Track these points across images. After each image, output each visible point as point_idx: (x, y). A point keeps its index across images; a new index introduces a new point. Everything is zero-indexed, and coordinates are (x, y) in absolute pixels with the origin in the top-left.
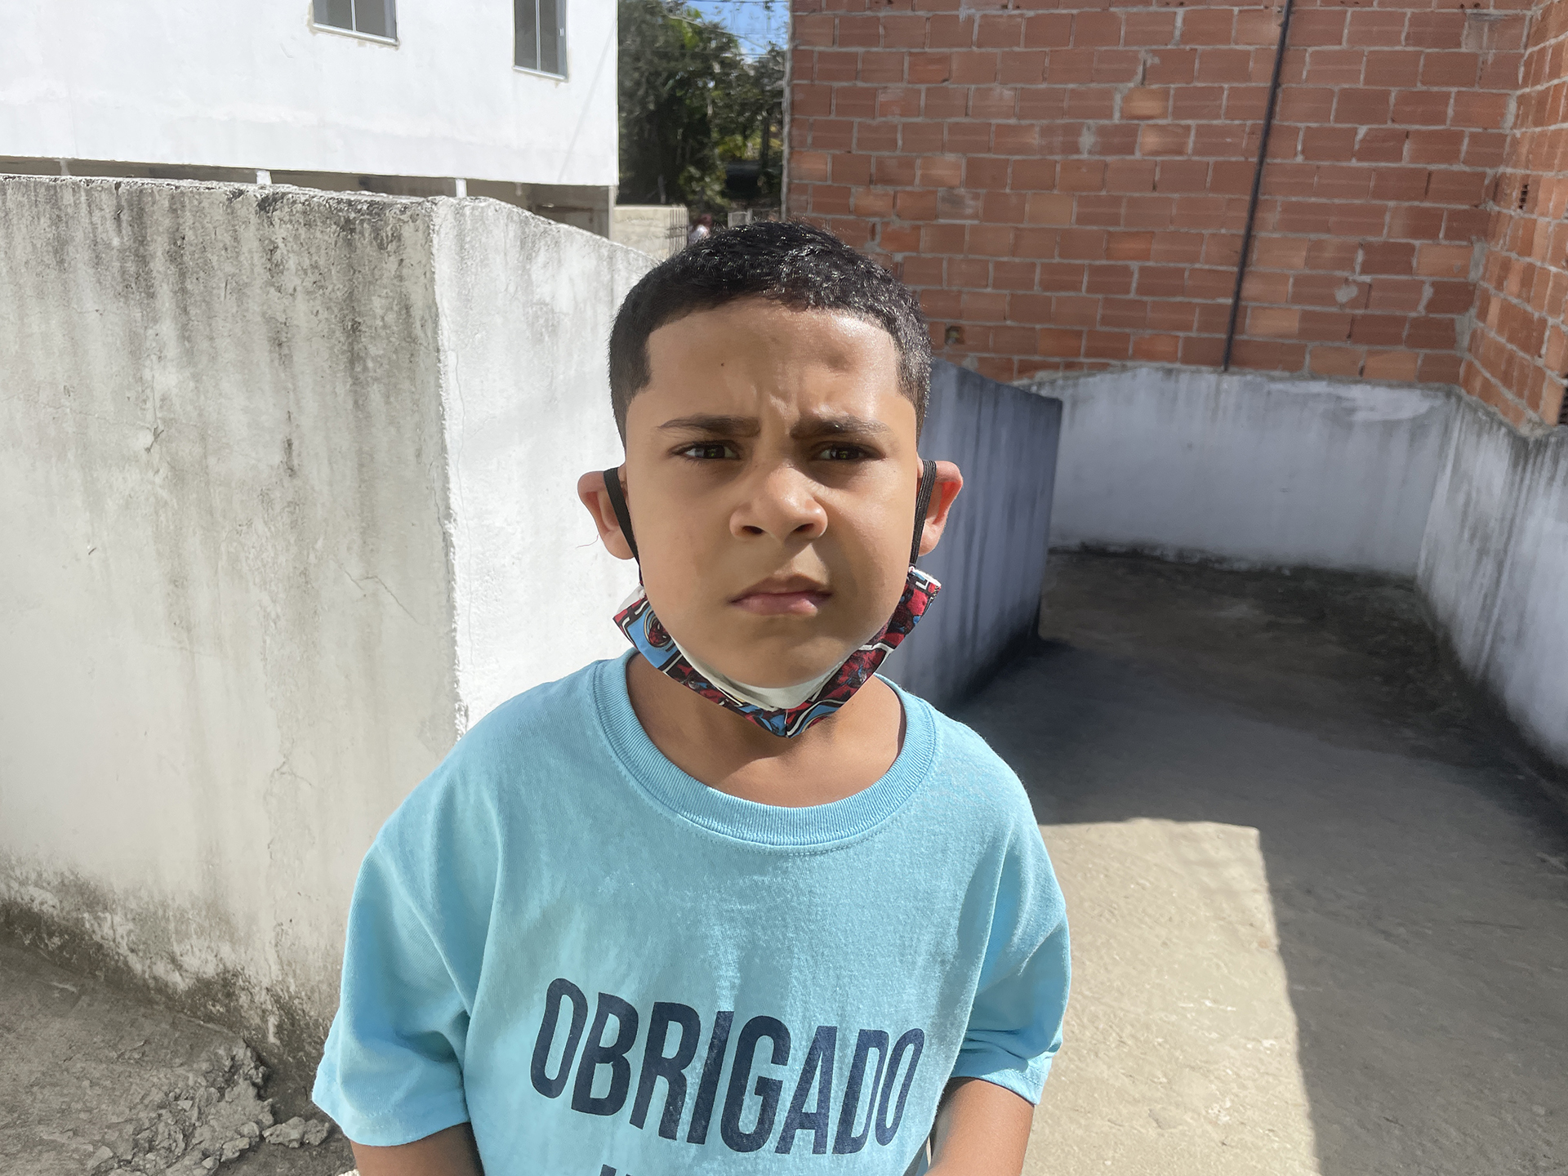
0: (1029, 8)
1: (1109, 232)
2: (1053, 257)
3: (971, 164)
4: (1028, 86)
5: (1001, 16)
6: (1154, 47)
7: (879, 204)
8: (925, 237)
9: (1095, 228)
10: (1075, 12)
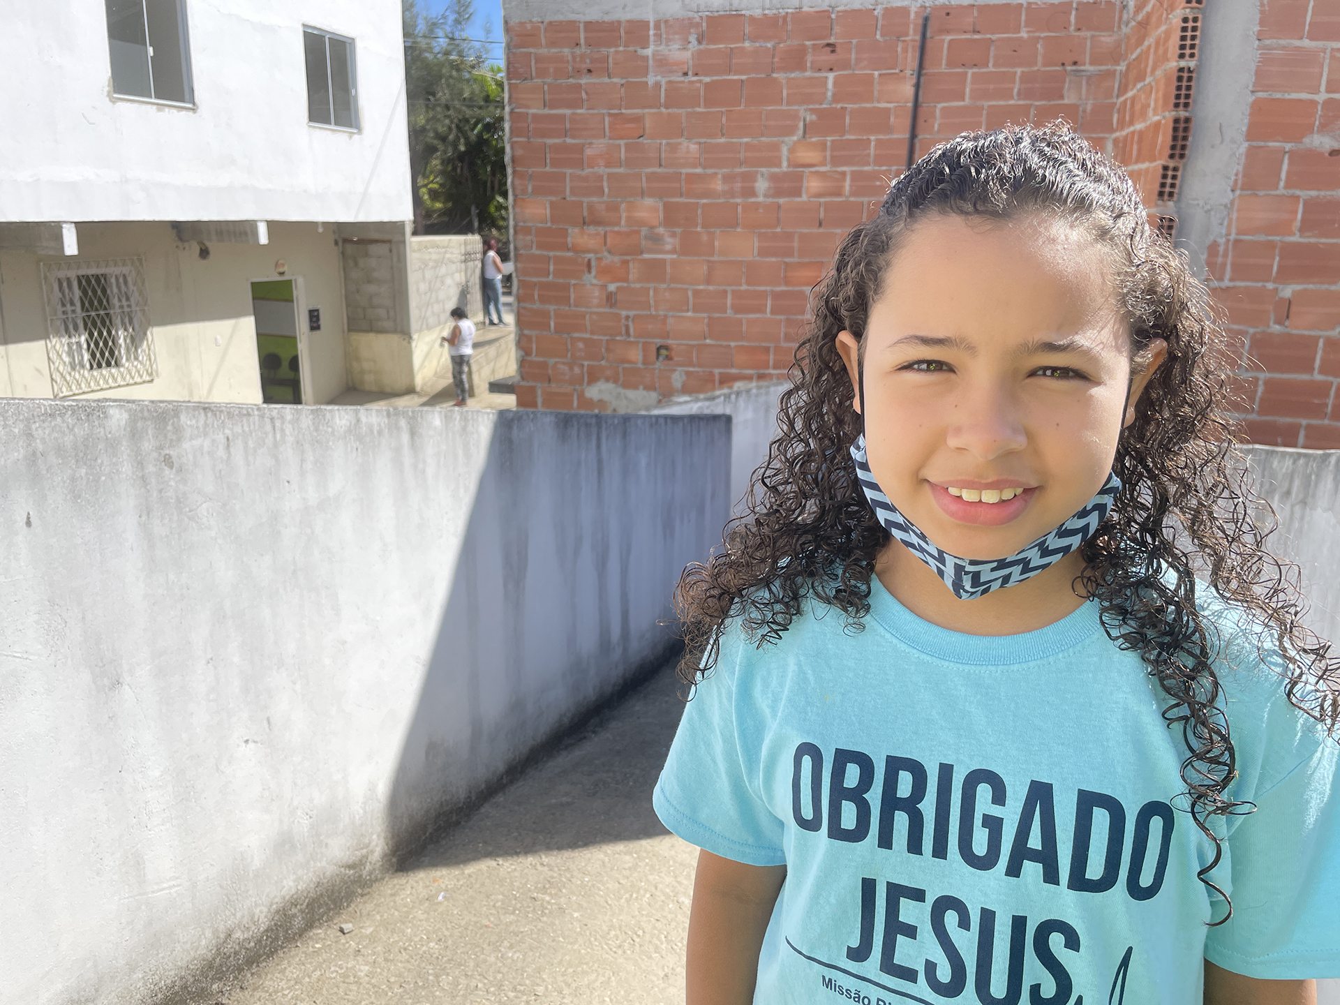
0: (706, 75)
1: (786, 263)
2: (741, 285)
3: (668, 207)
4: (709, 141)
5: (683, 82)
6: (811, 106)
7: (592, 243)
8: (634, 271)
9: (774, 259)
10: (744, 77)
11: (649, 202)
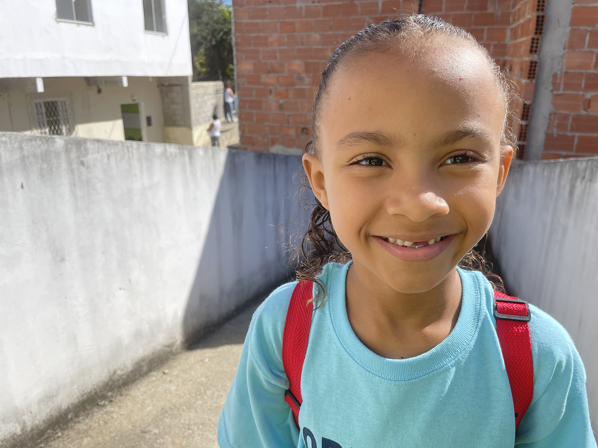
0: (323, 3)
3: (306, 64)
4: (325, 33)
5: (312, 6)
6: (371, 16)
7: (272, 81)
8: (291, 94)
10: (340, 3)
11: (298, 62)
